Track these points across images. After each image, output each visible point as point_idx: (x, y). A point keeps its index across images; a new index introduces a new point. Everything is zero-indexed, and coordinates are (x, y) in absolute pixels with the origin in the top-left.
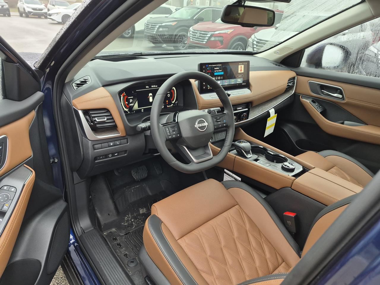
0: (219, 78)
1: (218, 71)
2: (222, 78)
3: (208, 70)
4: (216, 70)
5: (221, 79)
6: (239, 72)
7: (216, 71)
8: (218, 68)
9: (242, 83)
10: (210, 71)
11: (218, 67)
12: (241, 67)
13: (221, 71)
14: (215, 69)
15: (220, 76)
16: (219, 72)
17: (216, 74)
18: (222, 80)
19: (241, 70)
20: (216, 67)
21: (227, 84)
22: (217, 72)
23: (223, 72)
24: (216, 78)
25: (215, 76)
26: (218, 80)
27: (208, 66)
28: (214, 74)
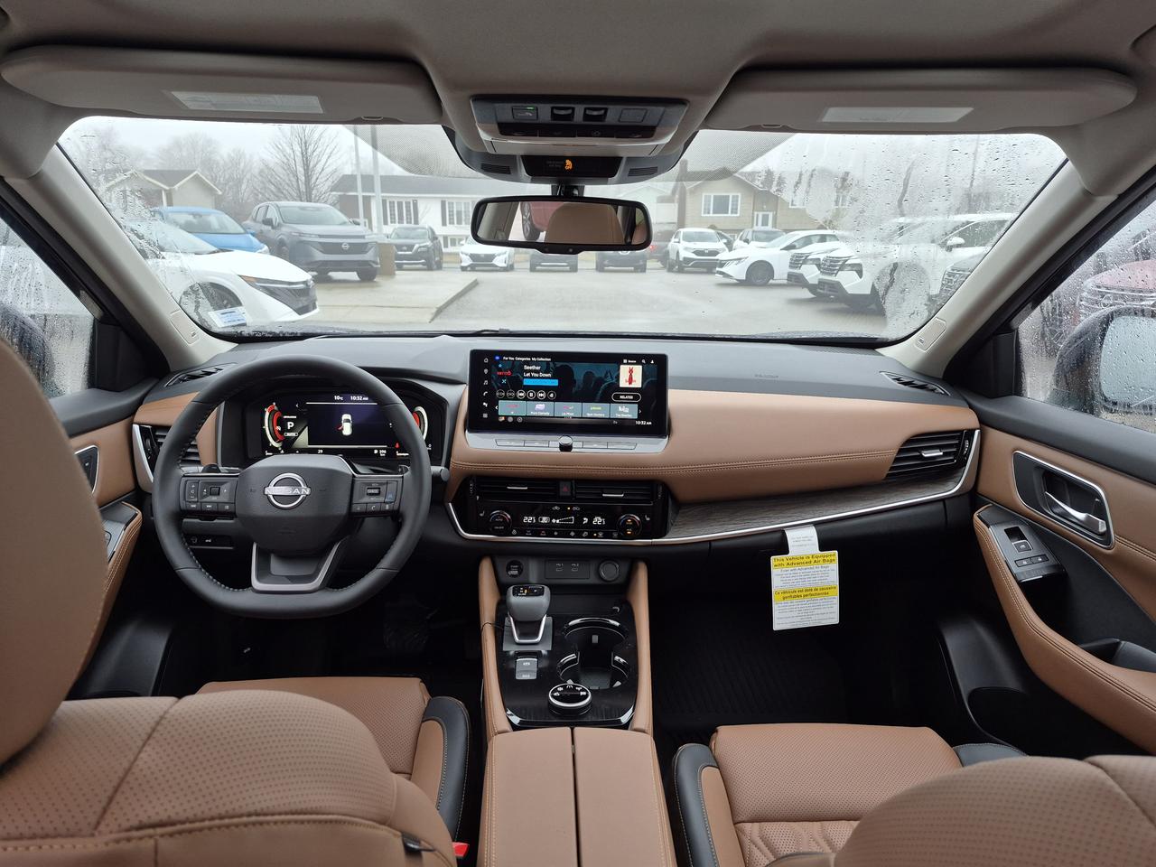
0: (541, 395)
1: (537, 375)
2: (552, 395)
3: (500, 370)
4: (527, 371)
5: (547, 399)
6: (621, 386)
7: (528, 375)
8: (538, 368)
9: (633, 420)
10: (509, 373)
11: (537, 363)
12: (631, 371)
13: (547, 375)
14: (526, 367)
15: (547, 389)
16: (539, 378)
17: (527, 382)
18: (554, 401)
19: (631, 380)
20: (528, 363)
21: (572, 414)
22: (531, 377)
23: (557, 381)
24: (531, 395)
25: (527, 388)
26: (537, 399)
27: (501, 359)
28: (522, 382)
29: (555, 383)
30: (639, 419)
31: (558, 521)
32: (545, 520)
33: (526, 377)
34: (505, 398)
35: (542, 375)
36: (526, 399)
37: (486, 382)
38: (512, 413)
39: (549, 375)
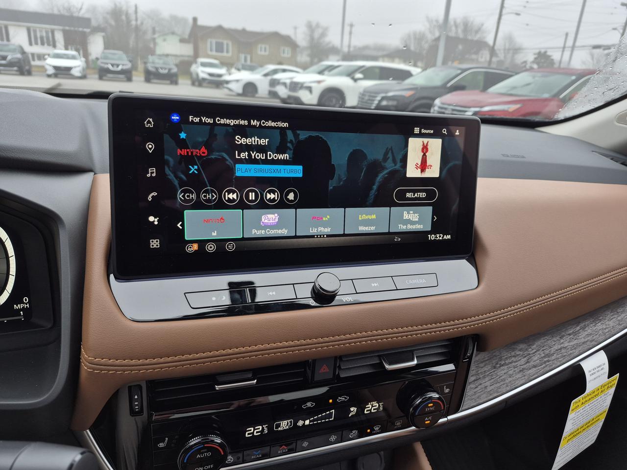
0: (272, 196)
1: (260, 156)
2: (291, 196)
3: (182, 144)
5: (282, 204)
6: (409, 175)
7: (244, 155)
8: (264, 142)
9: (425, 233)
10: (203, 151)
11: (261, 132)
12: (425, 149)
13: (281, 157)
14: (240, 140)
15: (282, 184)
16: (266, 162)
17: (242, 171)
18: (295, 207)
19: (423, 166)
20: (244, 131)
21: (327, 230)
22: (251, 161)
23: (300, 168)
24: (252, 196)
25: (244, 183)
26: (263, 205)
27: (184, 120)
28: (232, 170)
29: (296, 171)
30: (434, 231)
31: (307, 422)
32: (284, 425)
33: (241, 161)
34: (198, 205)
35: (272, 156)
36: (242, 205)
37: (152, 172)
38: (214, 235)
39: (286, 156)
